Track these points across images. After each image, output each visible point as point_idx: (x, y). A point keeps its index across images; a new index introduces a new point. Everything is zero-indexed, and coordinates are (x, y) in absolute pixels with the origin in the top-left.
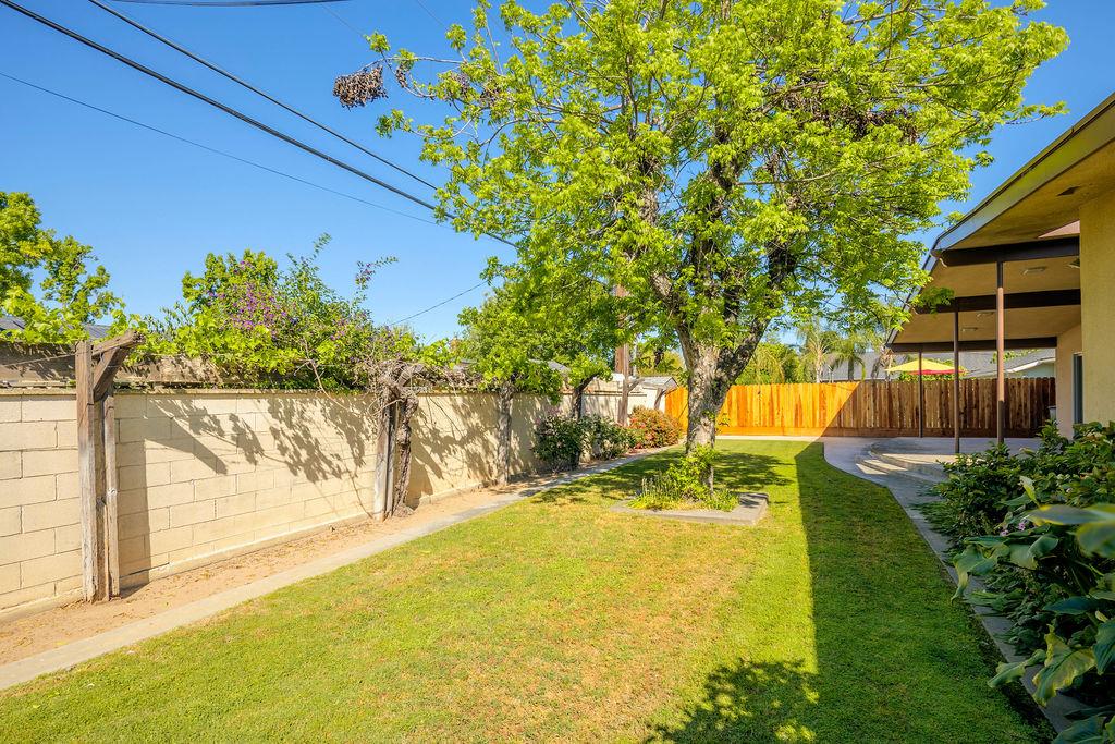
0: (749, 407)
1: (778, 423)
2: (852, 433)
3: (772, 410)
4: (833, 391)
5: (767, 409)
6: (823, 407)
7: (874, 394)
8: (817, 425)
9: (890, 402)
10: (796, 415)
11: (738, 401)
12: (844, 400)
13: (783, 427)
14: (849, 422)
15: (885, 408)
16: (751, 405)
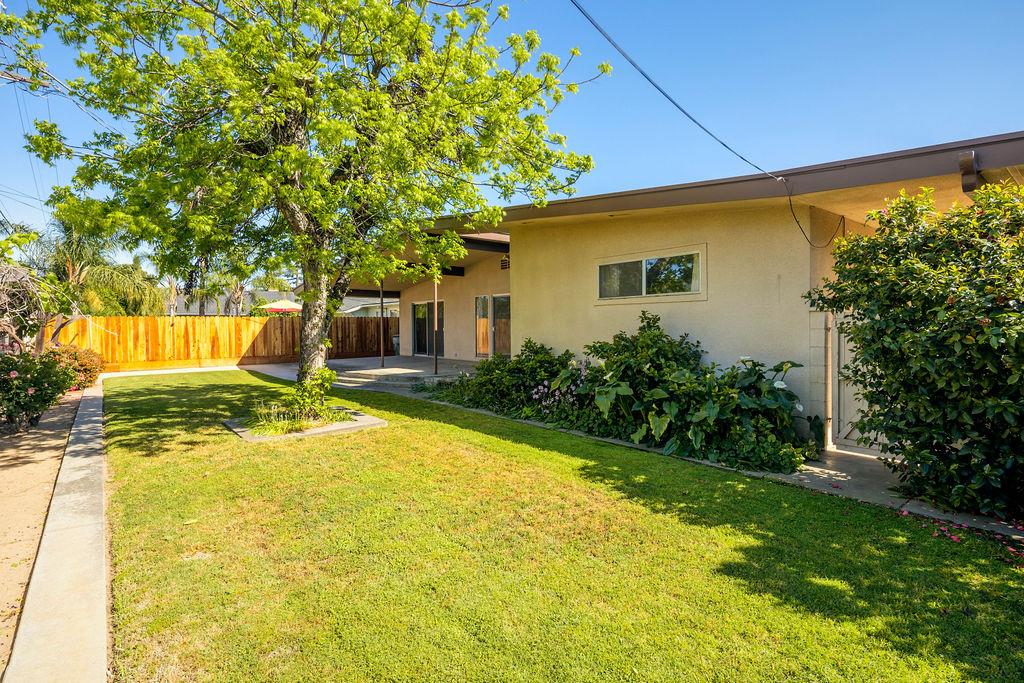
0: (160, 340)
1: (193, 354)
2: (264, 361)
3: (187, 342)
4: (248, 325)
5: (183, 341)
6: (239, 339)
7: (281, 328)
8: (233, 355)
9: (293, 333)
10: (213, 347)
11: (147, 333)
12: (257, 333)
13: (199, 358)
14: (261, 351)
15: (290, 339)
16: (164, 338)
